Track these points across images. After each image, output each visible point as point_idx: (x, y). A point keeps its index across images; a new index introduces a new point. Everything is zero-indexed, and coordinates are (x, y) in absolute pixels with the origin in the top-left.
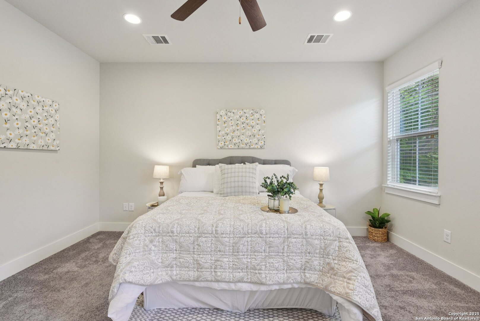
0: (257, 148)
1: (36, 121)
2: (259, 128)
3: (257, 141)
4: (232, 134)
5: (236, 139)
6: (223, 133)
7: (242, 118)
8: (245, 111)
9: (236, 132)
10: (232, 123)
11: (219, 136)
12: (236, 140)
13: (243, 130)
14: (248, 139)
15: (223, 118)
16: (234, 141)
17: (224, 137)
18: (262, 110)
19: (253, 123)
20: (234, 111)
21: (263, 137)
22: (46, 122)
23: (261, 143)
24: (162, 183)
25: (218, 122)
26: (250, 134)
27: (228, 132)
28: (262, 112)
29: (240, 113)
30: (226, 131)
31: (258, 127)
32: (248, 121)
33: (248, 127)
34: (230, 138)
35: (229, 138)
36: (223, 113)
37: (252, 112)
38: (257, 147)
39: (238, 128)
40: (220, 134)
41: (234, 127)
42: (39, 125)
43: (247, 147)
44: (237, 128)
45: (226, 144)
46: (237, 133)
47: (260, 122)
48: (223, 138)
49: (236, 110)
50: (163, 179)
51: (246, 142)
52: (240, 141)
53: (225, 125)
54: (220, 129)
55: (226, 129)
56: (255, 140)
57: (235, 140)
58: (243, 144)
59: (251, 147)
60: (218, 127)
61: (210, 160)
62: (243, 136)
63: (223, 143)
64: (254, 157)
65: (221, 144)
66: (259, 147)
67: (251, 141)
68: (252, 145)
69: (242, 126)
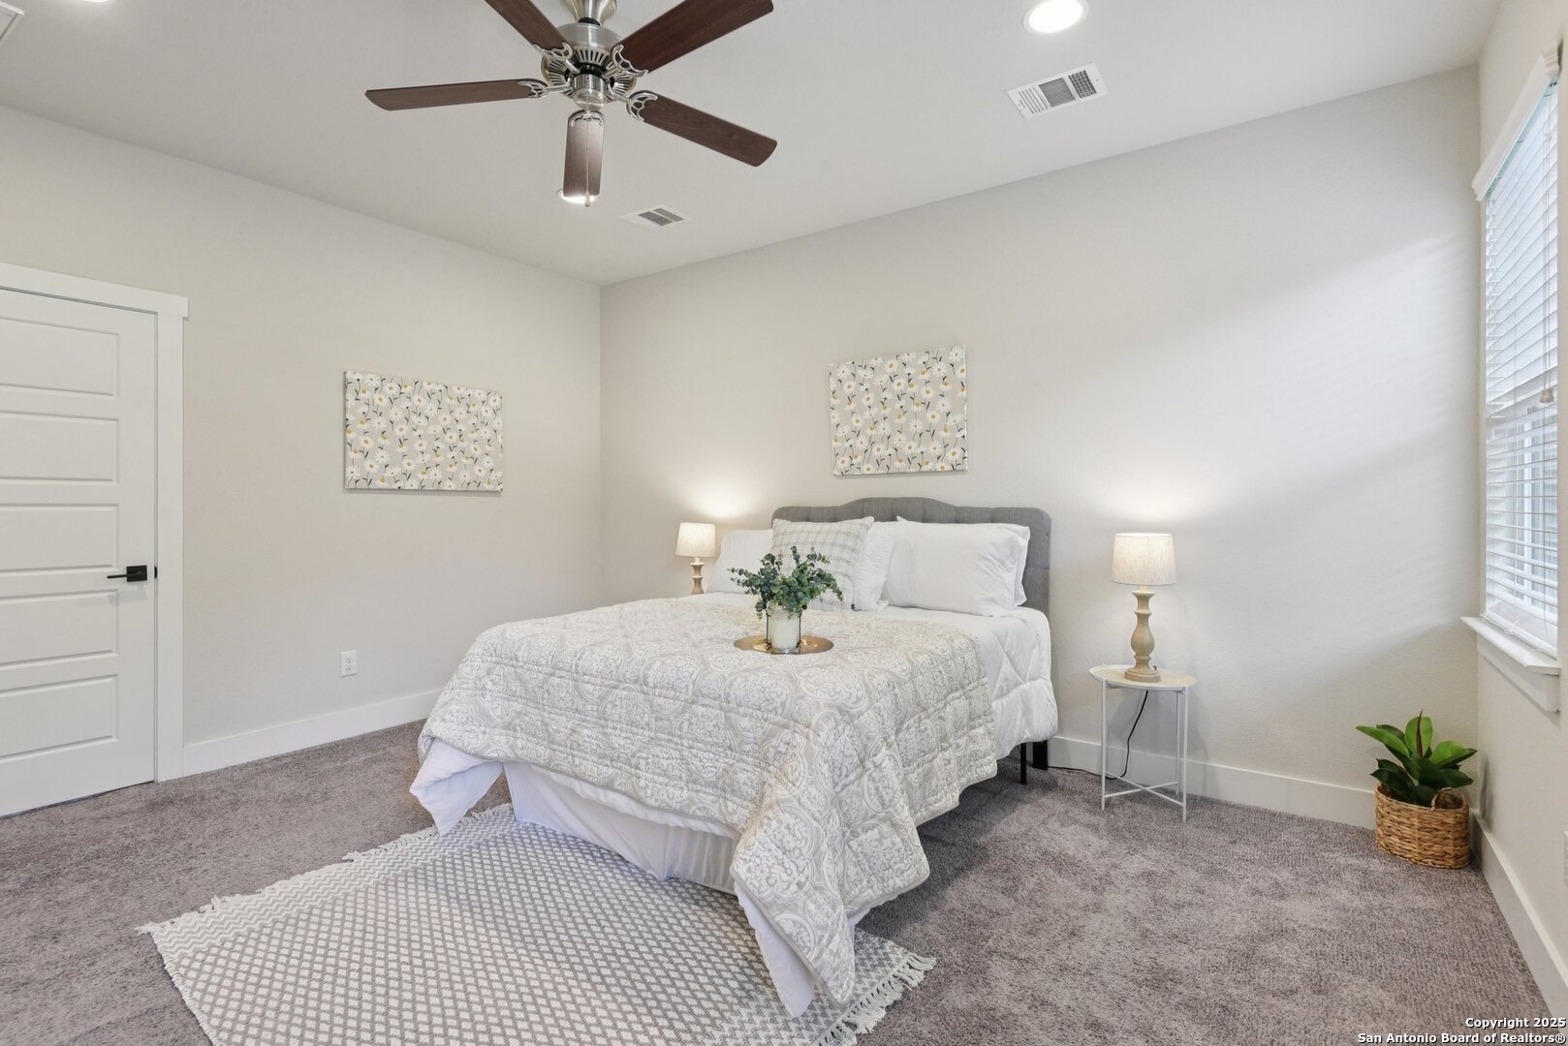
0: (943, 472)
1: (455, 436)
2: (948, 408)
3: (939, 451)
4: (869, 432)
5: (882, 447)
6: (846, 429)
7: (896, 381)
8: (905, 358)
9: (882, 425)
10: (868, 399)
11: (836, 441)
12: (881, 450)
13: (899, 417)
14: (914, 445)
15: (845, 387)
16: (876, 454)
17: (850, 442)
18: (957, 350)
19: (928, 392)
20: (873, 362)
21: (959, 435)
22: (475, 436)
23: (953, 456)
24: (698, 568)
25: (833, 401)
26: (920, 428)
27: (859, 425)
28: (956, 355)
29: (891, 366)
30: (855, 424)
31: (942, 405)
32: (914, 389)
33: (915, 408)
34: (865, 445)
35: (861, 443)
36: (844, 371)
37: (925, 358)
38: (942, 468)
39: (887, 412)
40: (840, 433)
41: (874, 411)
42: (460, 444)
43: (911, 470)
44: (884, 412)
45: (854, 461)
46: (884, 428)
47: (949, 387)
48: (847, 445)
49: (880, 359)
50: (701, 559)
51: (908, 452)
52: (892, 451)
53: (852, 407)
54: (838, 419)
55: (854, 419)
56: (934, 448)
57: (878, 450)
58: (901, 461)
59: (925, 468)
60: (834, 413)
61: (810, 509)
62: (899, 436)
63: (847, 459)
64: (926, 499)
65: (843, 463)
66: (948, 468)
67: (924, 449)
68: (927, 463)
69: (898, 405)
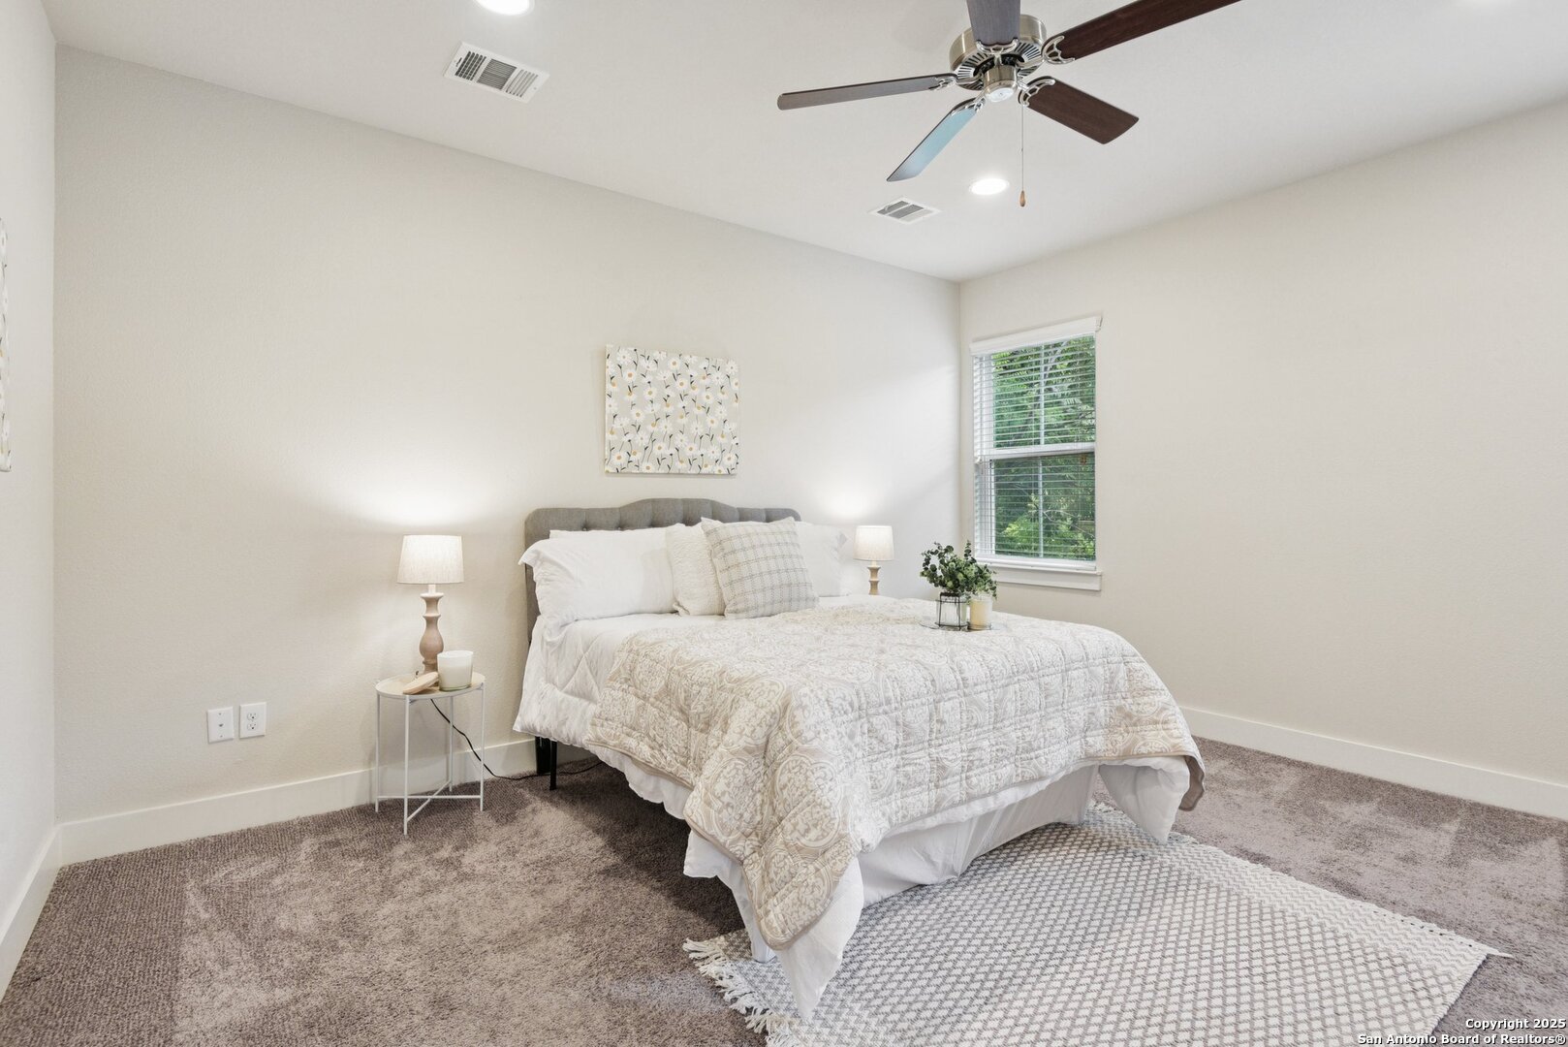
0: (720, 475)
2: (724, 415)
3: (717, 455)
4: (650, 428)
5: (664, 445)
6: (623, 422)
7: (680, 380)
8: (687, 358)
9: (664, 422)
10: (650, 393)
11: (612, 433)
12: (662, 449)
13: (682, 417)
14: (695, 447)
15: (625, 375)
16: (657, 453)
17: (629, 437)
18: (732, 364)
19: (708, 397)
20: (656, 355)
21: (734, 442)
23: (728, 462)
24: (431, 602)
25: (609, 387)
26: (701, 431)
27: (640, 420)
28: (731, 368)
29: (674, 363)
30: (635, 418)
31: (720, 412)
32: (696, 392)
33: (696, 411)
34: (646, 441)
35: (641, 439)
36: (625, 356)
37: (705, 364)
38: (720, 471)
39: (670, 410)
40: (617, 425)
41: (657, 407)
43: (692, 472)
44: (666, 409)
45: (632, 458)
46: (666, 426)
47: (726, 397)
48: (625, 439)
49: (664, 354)
51: (689, 454)
52: (674, 451)
53: (633, 398)
54: (616, 409)
55: (634, 411)
56: (712, 452)
57: (660, 448)
58: (682, 462)
59: (704, 470)
60: (608, 401)
61: (590, 512)
62: (680, 436)
63: (624, 456)
65: (618, 460)
66: (725, 472)
67: (703, 451)
68: (706, 466)
69: (680, 405)
